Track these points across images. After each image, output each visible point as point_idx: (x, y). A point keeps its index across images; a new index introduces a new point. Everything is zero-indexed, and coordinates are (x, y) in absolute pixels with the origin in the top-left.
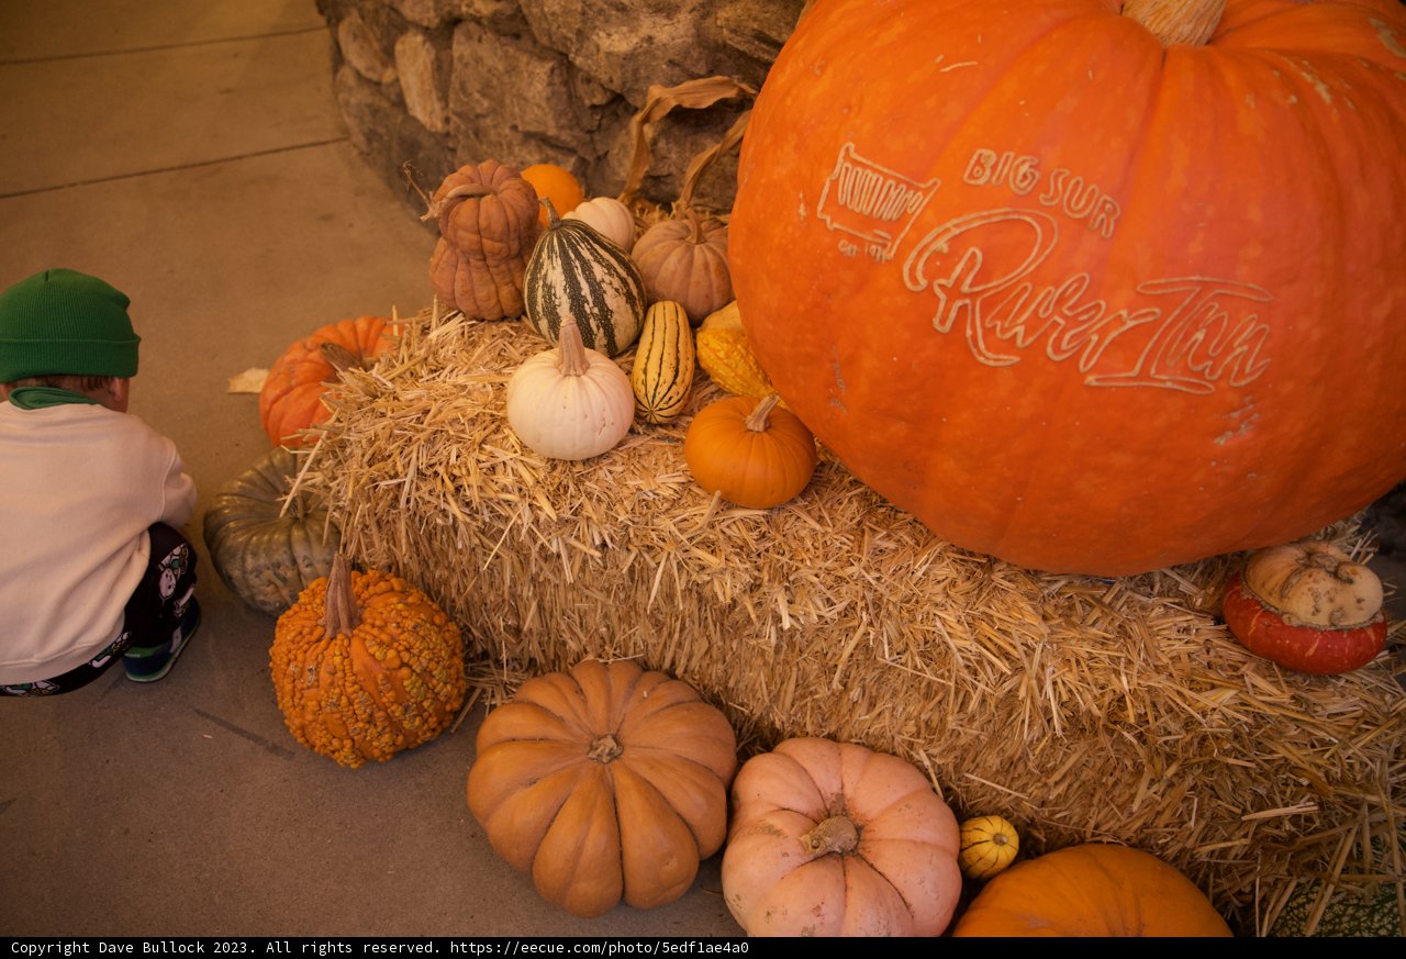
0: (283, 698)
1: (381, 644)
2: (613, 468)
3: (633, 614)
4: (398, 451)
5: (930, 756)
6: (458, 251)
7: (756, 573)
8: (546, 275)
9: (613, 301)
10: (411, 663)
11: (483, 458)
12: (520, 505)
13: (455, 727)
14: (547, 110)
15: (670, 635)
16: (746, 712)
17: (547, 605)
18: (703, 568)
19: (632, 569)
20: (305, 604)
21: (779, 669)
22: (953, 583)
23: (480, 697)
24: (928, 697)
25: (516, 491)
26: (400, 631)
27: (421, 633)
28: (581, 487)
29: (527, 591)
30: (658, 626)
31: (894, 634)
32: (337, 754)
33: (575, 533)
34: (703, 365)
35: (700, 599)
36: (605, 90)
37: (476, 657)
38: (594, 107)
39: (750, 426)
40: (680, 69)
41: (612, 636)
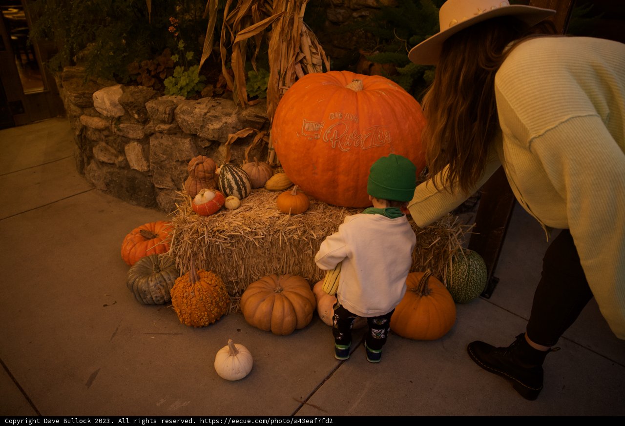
14: (191, 151)
17: (246, 266)
29: (241, 262)
35: (291, 243)
36: (210, 141)
38: (206, 147)
39: (293, 194)
40: (236, 129)
41: (266, 269)
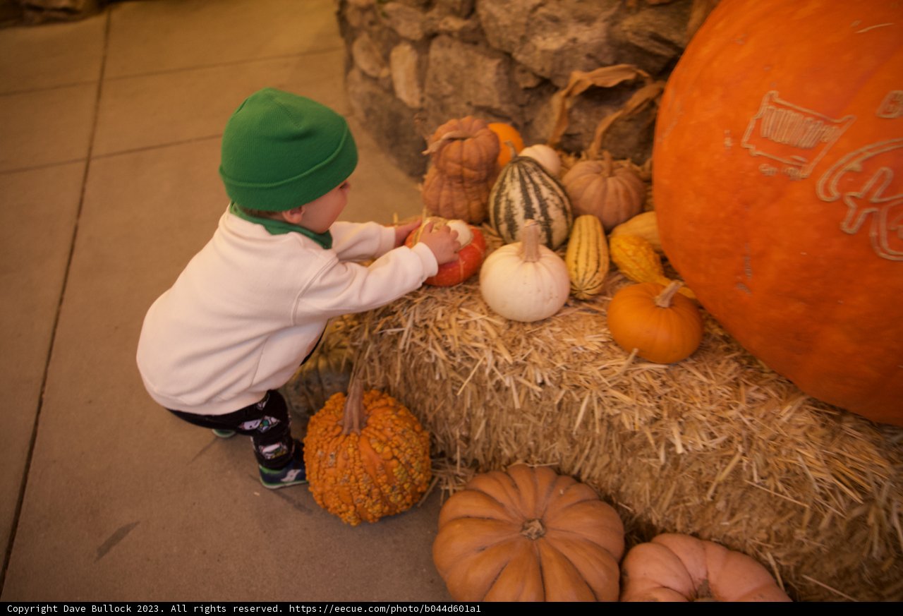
0: (310, 473)
1: (380, 442)
2: (554, 329)
3: (556, 434)
4: (401, 309)
5: (775, 558)
6: (445, 176)
7: (658, 411)
8: (507, 194)
9: (554, 213)
10: (399, 456)
11: (461, 317)
12: (485, 351)
13: (421, 502)
14: (494, 91)
15: (582, 451)
16: (631, 510)
17: (492, 423)
18: (615, 404)
19: (560, 403)
20: (330, 410)
21: (662, 481)
22: (811, 429)
23: (438, 484)
24: (780, 514)
25: (483, 341)
26: (392, 434)
27: (407, 436)
28: (531, 342)
29: (480, 412)
30: (573, 443)
31: (761, 462)
32: (343, 515)
33: (524, 374)
34: (615, 260)
35: (610, 426)
36: (535, 75)
37: (438, 455)
38: (527, 89)
39: (659, 303)
40: (594, 60)
41: (537, 448)
